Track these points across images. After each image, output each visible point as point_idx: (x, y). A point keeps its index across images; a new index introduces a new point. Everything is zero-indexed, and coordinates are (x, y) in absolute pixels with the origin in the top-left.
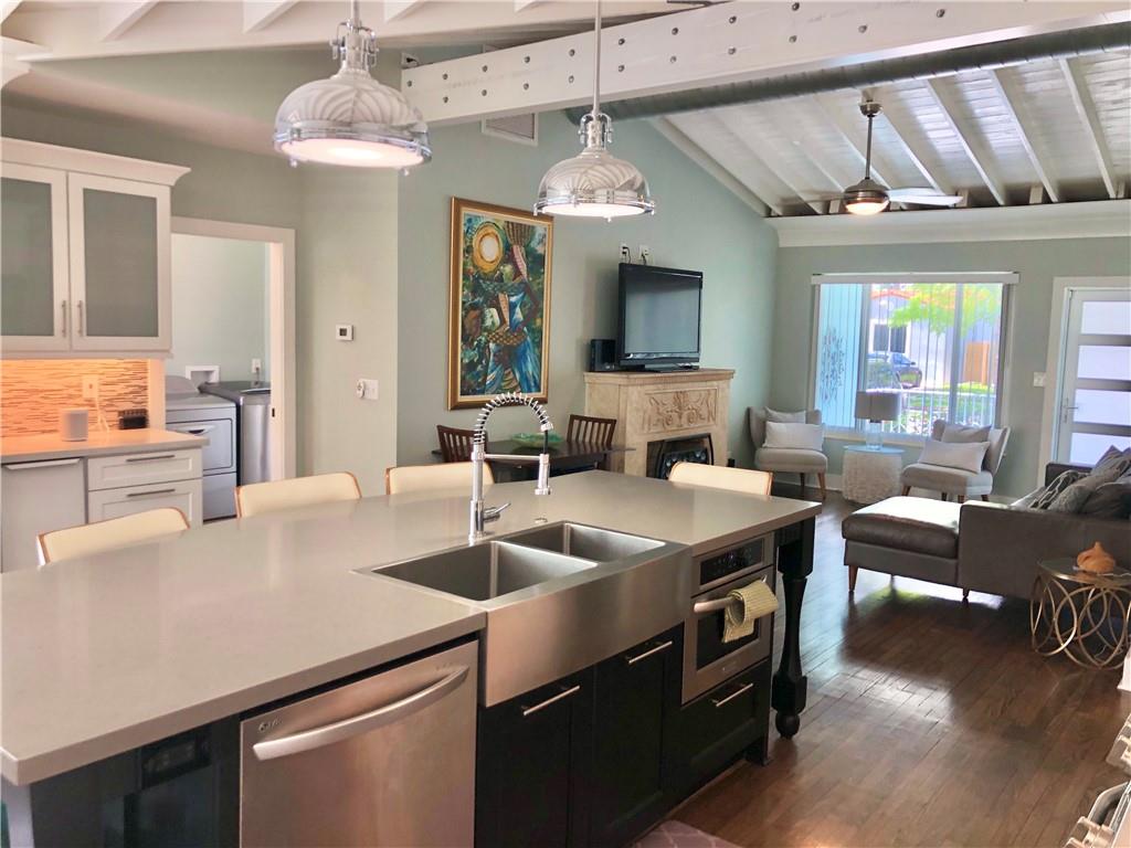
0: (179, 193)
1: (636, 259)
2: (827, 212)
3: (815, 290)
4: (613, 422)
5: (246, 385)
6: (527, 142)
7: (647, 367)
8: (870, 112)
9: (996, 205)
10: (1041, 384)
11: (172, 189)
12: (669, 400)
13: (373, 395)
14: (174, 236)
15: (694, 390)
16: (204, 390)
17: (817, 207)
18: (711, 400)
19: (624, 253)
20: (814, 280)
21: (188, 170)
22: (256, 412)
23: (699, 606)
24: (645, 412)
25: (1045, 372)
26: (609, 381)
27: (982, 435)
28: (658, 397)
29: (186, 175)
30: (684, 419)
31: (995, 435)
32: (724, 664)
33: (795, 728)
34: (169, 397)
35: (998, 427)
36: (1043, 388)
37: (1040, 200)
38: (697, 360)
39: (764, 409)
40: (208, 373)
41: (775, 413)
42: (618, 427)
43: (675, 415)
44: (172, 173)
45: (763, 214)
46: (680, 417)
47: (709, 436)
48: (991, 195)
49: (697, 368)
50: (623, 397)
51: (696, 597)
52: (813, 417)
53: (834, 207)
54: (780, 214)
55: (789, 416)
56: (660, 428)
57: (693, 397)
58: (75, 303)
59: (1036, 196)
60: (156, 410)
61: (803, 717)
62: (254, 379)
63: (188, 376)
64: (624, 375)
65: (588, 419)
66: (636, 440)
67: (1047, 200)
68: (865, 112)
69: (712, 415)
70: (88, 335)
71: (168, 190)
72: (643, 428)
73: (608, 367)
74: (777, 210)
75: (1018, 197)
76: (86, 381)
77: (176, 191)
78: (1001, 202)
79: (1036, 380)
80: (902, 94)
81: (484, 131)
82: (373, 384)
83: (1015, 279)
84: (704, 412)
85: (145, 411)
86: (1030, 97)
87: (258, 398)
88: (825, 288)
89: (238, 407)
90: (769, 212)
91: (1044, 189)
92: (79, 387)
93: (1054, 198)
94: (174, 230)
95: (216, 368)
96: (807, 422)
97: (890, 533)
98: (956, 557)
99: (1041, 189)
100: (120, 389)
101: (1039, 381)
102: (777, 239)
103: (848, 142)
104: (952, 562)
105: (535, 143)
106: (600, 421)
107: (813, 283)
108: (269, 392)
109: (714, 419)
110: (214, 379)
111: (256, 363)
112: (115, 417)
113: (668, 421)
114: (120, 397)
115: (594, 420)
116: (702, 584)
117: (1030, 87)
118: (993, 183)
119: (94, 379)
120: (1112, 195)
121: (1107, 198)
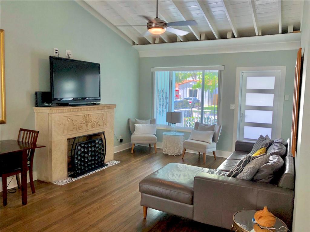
1: (64, 56)
3: (153, 74)
4: (37, 132)
7: (69, 104)
9: (215, 39)
10: (233, 108)
18: (104, 118)
19: (56, 53)
20: (152, 70)
24: (64, 125)
25: (234, 103)
26: (44, 111)
27: (212, 128)
28: (73, 118)
30: (89, 127)
31: (217, 129)
35: (218, 124)
36: (234, 109)
37: (231, 37)
38: (99, 100)
39: (135, 119)
41: (138, 120)
43: (84, 125)
45: (132, 44)
46: (87, 126)
47: (103, 133)
48: (214, 35)
49: (99, 104)
50: (50, 119)
52: (153, 122)
54: (138, 44)
55: (144, 121)
57: (95, 117)
59: (229, 35)
65: (27, 131)
66: (59, 138)
67: (233, 36)
73: (47, 105)
74: (136, 42)
75: (223, 36)
78: (217, 38)
79: (231, 107)
83: (223, 68)
90: (134, 44)
91: (233, 33)
93: (236, 36)
96: (151, 124)
98: (192, 204)
99: (231, 32)
101: (232, 107)
104: (191, 206)
106: (33, 131)
107: (152, 71)
109: (106, 125)
113: (79, 128)
115: (30, 131)
118: (214, 30)
120: (257, 34)
121: (255, 35)
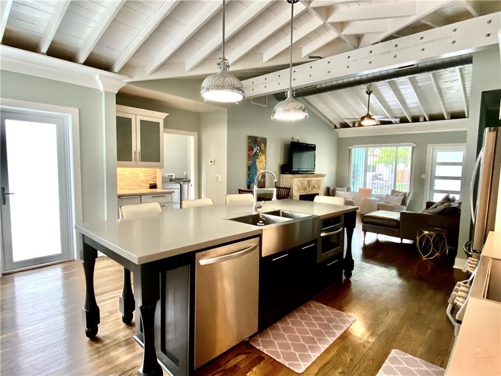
0: (166, 120)
1: (296, 141)
2: (354, 126)
3: (350, 151)
4: (289, 189)
5: (183, 179)
6: (264, 106)
8: (369, 93)
11: (164, 120)
12: (306, 183)
13: (220, 180)
14: (164, 134)
15: (314, 180)
16: (171, 180)
17: (351, 125)
18: (319, 183)
19: (292, 139)
20: (350, 147)
21: (168, 114)
22: (185, 186)
23: (323, 234)
24: (299, 186)
25: (425, 174)
26: (288, 176)
28: (303, 182)
29: (167, 116)
30: (310, 188)
32: (329, 253)
33: (350, 275)
34: (163, 182)
36: (424, 179)
37: (423, 120)
38: (314, 171)
39: (334, 187)
40: (172, 176)
41: (337, 188)
42: (291, 189)
43: (308, 187)
44: (164, 115)
45: (334, 128)
46: (309, 187)
48: (407, 119)
49: (314, 174)
50: (292, 181)
51: (321, 232)
53: (356, 125)
55: (341, 189)
56: (303, 191)
57: (313, 182)
58: (138, 152)
59: (421, 119)
60: (159, 183)
61: (353, 272)
62: (184, 178)
63: (166, 176)
64: (292, 175)
65: (282, 188)
66: (296, 193)
67: (425, 120)
68: (367, 93)
69: (319, 188)
70: (141, 161)
71: (163, 120)
72: (298, 191)
73: (288, 172)
74: (338, 126)
75: (416, 119)
76: (140, 174)
77: (165, 120)
78: (410, 121)
80: (379, 88)
81: (252, 102)
82: (220, 176)
83: (415, 145)
84: (316, 186)
85: (156, 184)
86: (420, 87)
87: (186, 183)
88: (353, 150)
89: (181, 185)
90: (336, 127)
91: (425, 118)
92: (138, 177)
93: (427, 120)
94: (164, 132)
95: (174, 175)
96: (347, 191)
97: (377, 221)
98: (399, 229)
99: (423, 117)
100: (150, 177)
101: (423, 177)
102: (338, 136)
103: (362, 103)
104: (398, 230)
105: (266, 106)
106: (285, 188)
108: (190, 181)
110: (174, 177)
111: (185, 173)
112: (149, 186)
113: (305, 189)
114: (150, 180)
115: (283, 188)
116: (323, 228)
117: (419, 84)
118: (409, 116)
119: (142, 174)
120: (446, 118)
121: (445, 119)
